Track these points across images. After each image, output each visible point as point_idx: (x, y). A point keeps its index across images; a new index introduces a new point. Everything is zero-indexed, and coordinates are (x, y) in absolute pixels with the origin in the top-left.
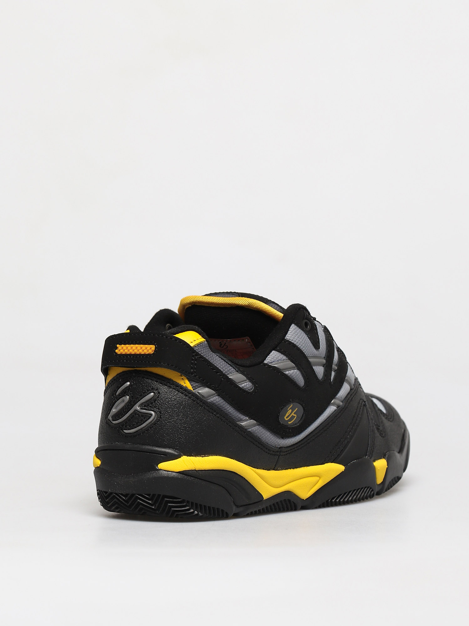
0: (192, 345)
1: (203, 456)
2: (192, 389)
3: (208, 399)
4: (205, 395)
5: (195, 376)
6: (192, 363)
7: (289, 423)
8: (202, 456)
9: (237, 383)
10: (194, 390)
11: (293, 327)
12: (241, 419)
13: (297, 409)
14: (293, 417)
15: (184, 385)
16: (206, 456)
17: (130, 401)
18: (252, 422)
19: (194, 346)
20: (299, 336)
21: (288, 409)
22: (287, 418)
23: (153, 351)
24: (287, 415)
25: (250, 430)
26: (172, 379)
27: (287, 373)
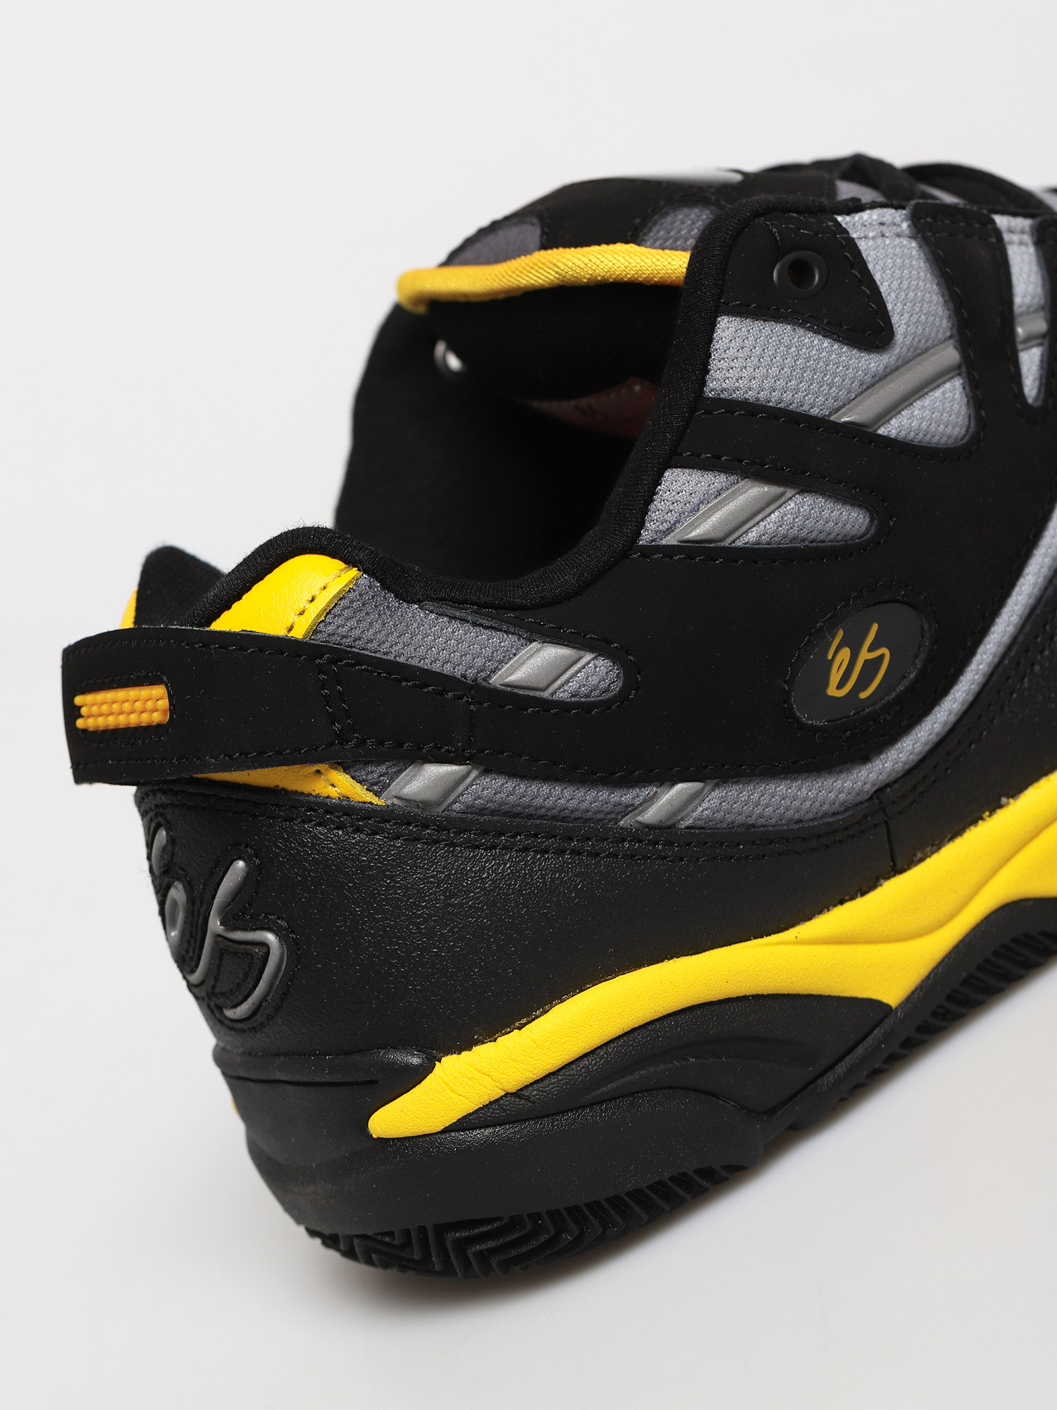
0: (298, 633)
1: (524, 1020)
2: (369, 797)
3: (454, 802)
4: (430, 795)
5: (362, 743)
6: (326, 696)
7: (863, 695)
8: (517, 1024)
9: (544, 690)
10: (378, 794)
11: (729, 331)
12: (627, 807)
13: (875, 627)
14: (872, 667)
15: (333, 792)
16: (537, 1017)
17: (191, 901)
18: (681, 789)
19: (307, 632)
20: (761, 357)
21: (830, 657)
22: (840, 685)
23: (164, 712)
24: (835, 677)
25: (689, 822)
26: (282, 785)
27: (752, 536)
